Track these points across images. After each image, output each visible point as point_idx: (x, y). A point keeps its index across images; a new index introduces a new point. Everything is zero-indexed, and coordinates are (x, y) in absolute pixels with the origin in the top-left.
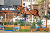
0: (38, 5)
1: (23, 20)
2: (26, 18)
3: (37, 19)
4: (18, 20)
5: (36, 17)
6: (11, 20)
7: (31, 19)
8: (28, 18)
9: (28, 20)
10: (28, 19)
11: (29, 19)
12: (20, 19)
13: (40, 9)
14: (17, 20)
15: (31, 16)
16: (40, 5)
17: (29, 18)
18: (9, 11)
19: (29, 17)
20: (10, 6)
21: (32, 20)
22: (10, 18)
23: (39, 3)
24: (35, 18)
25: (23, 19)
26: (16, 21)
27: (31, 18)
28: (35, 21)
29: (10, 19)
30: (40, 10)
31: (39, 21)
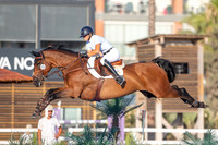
0: (194, 41)
1: (104, 134)
2: (122, 121)
3: (185, 127)
4: (71, 130)
5: (180, 115)
6: (29, 129)
7: (153, 126)
8: (133, 117)
9: (133, 129)
10: (132, 122)
11: (138, 123)
12: (81, 126)
13: (205, 64)
14: (62, 130)
15: (151, 107)
16: (206, 40)
17: (142, 120)
18: (19, 77)
19: (138, 112)
20: (22, 45)
21: (159, 131)
22: (21, 119)
23: (200, 29)
24: (173, 117)
25: (105, 126)
26: (61, 139)
27: (153, 118)
28: (173, 138)
29: (24, 126)
30: (205, 70)
31: (201, 137)
